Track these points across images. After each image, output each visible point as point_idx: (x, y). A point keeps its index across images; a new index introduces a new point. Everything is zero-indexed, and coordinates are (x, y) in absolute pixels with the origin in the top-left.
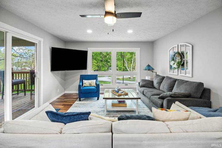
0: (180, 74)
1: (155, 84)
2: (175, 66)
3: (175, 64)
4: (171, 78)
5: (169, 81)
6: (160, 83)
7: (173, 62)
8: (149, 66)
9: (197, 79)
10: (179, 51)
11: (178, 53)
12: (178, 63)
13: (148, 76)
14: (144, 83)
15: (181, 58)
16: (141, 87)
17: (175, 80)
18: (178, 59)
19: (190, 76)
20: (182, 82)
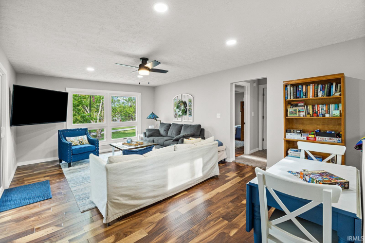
0: (183, 121)
1: (162, 132)
2: (180, 113)
3: (180, 112)
4: (177, 124)
5: (177, 127)
6: (167, 130)
7: (178, 110)
8: (153, 114)
9: (196, 123)
10: (183, 100)
11: (182, 102)
12: (183, 111)
13: (151, 125)
14: (151, 132)
15: (185, 107)
16: (149, 136)
17: (182, 126)
18: (182, 107)
19: (192, 121)
20: (187, 126)
